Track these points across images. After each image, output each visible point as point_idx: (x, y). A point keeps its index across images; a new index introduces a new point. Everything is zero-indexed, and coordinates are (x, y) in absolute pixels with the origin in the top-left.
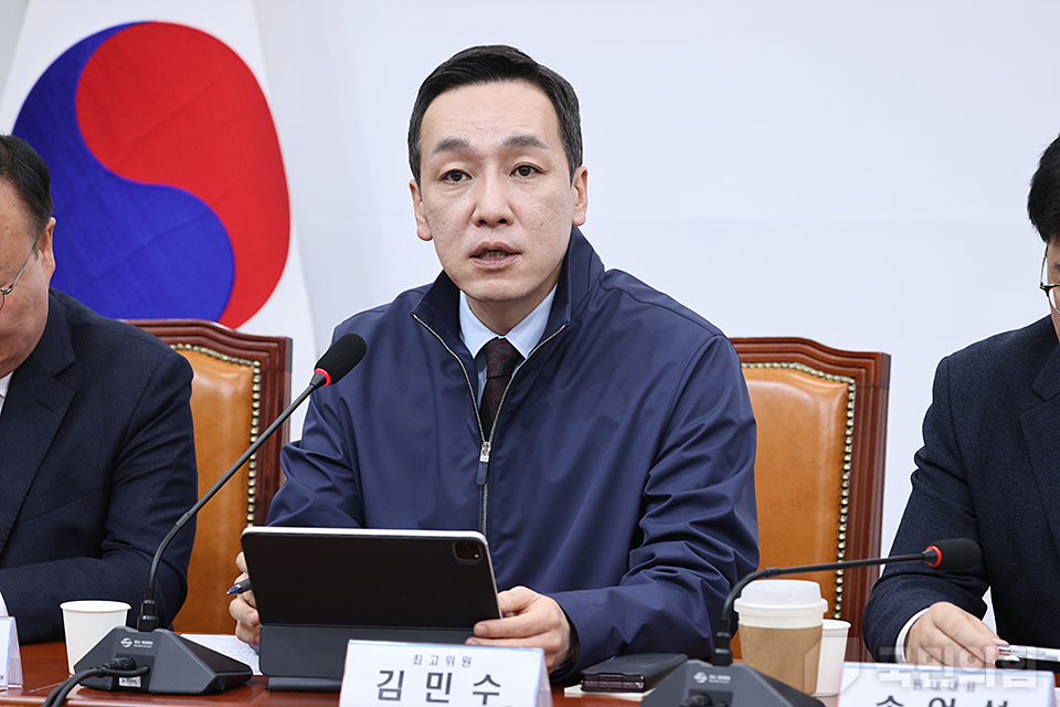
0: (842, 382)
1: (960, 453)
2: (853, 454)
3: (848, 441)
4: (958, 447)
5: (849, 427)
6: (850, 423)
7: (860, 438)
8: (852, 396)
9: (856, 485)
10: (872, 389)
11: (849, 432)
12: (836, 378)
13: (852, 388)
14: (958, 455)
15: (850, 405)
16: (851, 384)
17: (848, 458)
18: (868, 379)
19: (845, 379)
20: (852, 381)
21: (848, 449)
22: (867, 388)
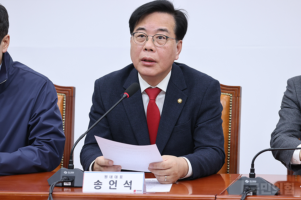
0: (62, 95)
1: (104, 107)
2: (65, 116)
3: (64, 112)
4: (103, 106)
5: (64, 108)
6: (64, 107)
7: (67, 111)
8: (65, 99)
9: (67, 125)
10: (71, 97)
11: (64, 110)
12: (60, 94)
13: (65, 97)
14: (103, 108)
15: (64, 102)
16: (64, 96)
17: (64, 117)
18: (69, 94)
19: (63, 94)
20: (65, 95)
21: (64, 114)
22: (69, 97)
